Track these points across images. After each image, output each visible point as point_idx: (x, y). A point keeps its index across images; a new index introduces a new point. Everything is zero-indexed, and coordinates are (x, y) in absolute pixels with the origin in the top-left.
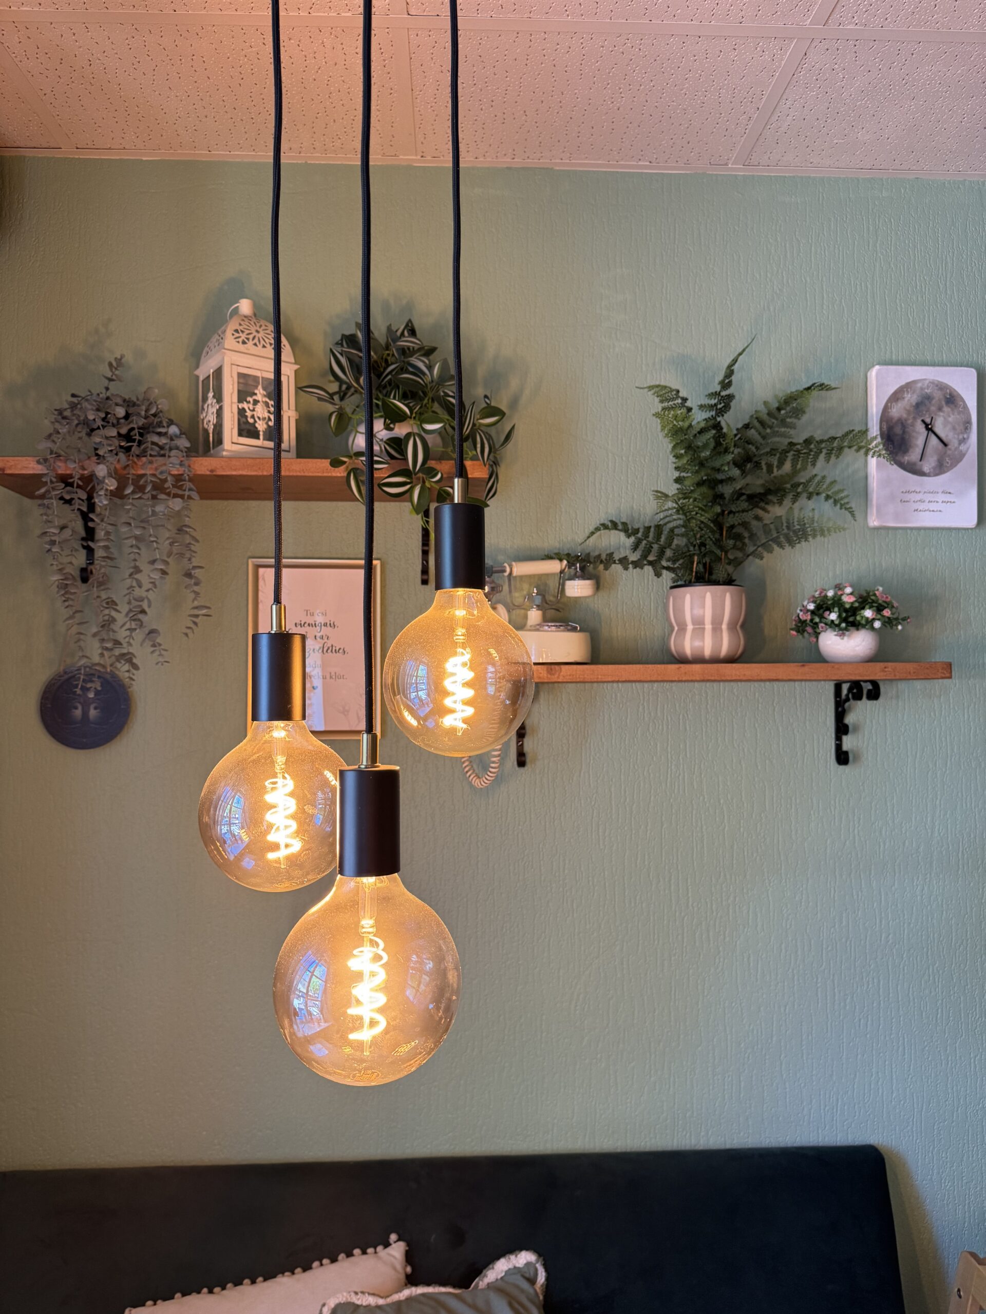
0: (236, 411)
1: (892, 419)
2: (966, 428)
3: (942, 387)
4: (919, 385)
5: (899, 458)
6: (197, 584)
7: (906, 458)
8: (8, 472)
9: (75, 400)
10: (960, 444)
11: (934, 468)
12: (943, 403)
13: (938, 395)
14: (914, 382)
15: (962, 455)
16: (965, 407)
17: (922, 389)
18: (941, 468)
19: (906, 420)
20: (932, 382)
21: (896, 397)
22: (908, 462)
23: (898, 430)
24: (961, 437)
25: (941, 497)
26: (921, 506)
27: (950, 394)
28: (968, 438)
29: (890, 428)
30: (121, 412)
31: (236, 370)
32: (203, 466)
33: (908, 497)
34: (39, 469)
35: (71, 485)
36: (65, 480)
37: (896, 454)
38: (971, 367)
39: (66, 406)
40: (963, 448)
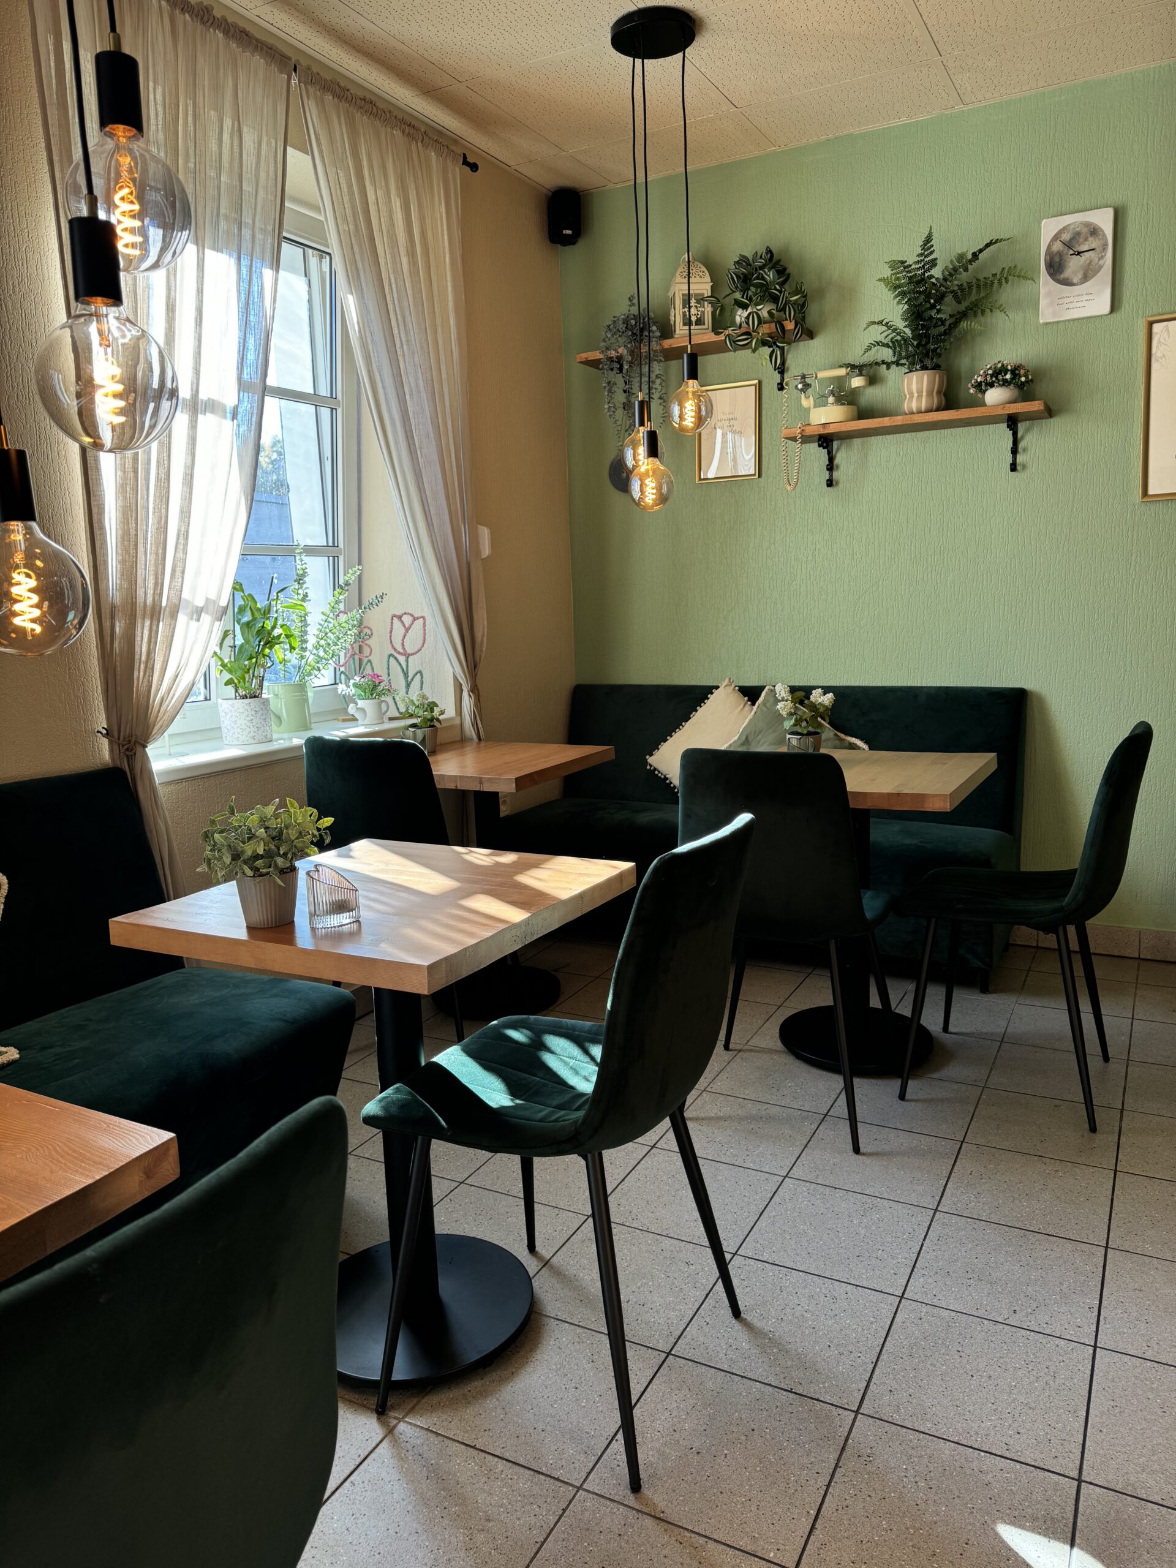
0: (681, 313)
1: (1053, 252)
2: (1104, 249)
3: (1087, 225)
4: (1072, 226)
5: (1057, 277)
6: (664, 402)
7: (1062, 276)
8: (589, 359)
9: (615, 319)
10: (1099, 260)
11: (1081, 279)
12: (1089, 235)
13: (1085, 230)
14: (1069, 225)
15: (1101, 267)
16: (1104, 235)
17: (1074, 229)
18: (1086, 278)
19: (1062, 251)
20: (1081, 223)
21: (1056, 238)
22: (1063, 279)
23: (1057, 259)
24: (1100, 255)
25: (1085, 297)
26: (1071, 305)
27: (1094, 229)
28: (1105, 255)
29: (1052, 259)
30: (633, 322)
31: (681, 292)
32: (667, 343)
33: (1062, 301)
34: (601, 356)
35: (613, 361)
36: (611, 359)
37: (1055, 275)
38: (1110, 207)
39: (611, 323)
40: (1101, 262)
